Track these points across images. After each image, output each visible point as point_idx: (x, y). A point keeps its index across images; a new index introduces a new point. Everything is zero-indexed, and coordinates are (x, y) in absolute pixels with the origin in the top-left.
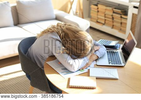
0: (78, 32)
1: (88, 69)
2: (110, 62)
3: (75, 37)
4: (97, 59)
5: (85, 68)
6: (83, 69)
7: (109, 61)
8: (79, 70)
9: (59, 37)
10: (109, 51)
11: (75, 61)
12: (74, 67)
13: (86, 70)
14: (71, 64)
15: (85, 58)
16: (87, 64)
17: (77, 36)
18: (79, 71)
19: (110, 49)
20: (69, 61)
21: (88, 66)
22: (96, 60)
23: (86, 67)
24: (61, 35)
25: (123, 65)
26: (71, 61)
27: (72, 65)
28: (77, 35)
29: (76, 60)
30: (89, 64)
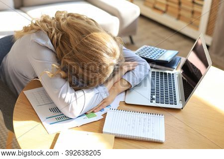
0: (89, 33)
1: (103, 113)
2: (154, 97)
3: (82, 43)
4: (128, 89)
5: (98, 109)
6: (93, 112)
7: (152, 93)
8: (86, 114)
9: (49, 42)
10: (156, 71)
11: (75, 95)
12: (72, 109)
13: (98, 116)
14: (66, 101)
15: (101, 88)
16: (104, 101)
17: (85, 41)
18: (85, 116)
19: (158, 67)
20: (63, 96)
21: (105, 104)
22: (126, 91)
23: (101, 108)
24: (55, 36)
25: (179, 105)
26: (69, 95)
27: (68, 104)
28: (86, 39)
29: (80, 94)
30: (110, 100)
